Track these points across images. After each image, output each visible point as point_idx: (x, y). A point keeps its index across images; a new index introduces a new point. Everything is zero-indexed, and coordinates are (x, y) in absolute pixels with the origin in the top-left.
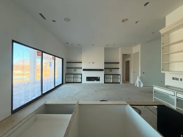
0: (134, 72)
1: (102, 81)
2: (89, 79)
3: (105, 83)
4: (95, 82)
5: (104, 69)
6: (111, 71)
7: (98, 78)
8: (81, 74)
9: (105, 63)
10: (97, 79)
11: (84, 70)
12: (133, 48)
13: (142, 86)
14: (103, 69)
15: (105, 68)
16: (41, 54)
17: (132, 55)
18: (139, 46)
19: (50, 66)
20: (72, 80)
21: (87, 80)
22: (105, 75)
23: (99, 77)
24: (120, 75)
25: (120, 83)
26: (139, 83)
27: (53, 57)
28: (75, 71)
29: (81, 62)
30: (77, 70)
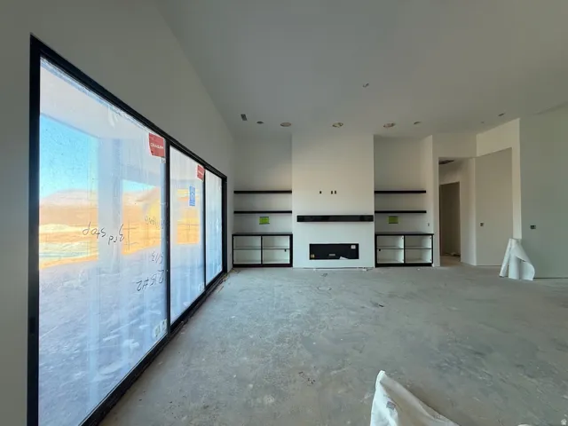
0: (482, 224)
1: (367, 257)
2: (318, 251)
3: (377, 265)
4: (343, 262)
5: (373, 213)
6: (393, 221)
7: (353, 247)
8: (291, 236)
9: (376, 192)
10: (350, 251)
11: (301, 219)
12: (480, 137)
13: (530, 275)
14: (372, 216)
15: (376, 212)
16: (163, 148)
17: (473, 165)
18: (514, 125)
19: (192, 202)
20: (256, 257)
21: (313, 256)
22: (376, 236)
23: (357, 245)
24: (432, 235)
25: (430, 265)
26: (520, 262)
27: (199, 168)
28: (264, 222)
29: (290, 192)
30: (273, 219)
